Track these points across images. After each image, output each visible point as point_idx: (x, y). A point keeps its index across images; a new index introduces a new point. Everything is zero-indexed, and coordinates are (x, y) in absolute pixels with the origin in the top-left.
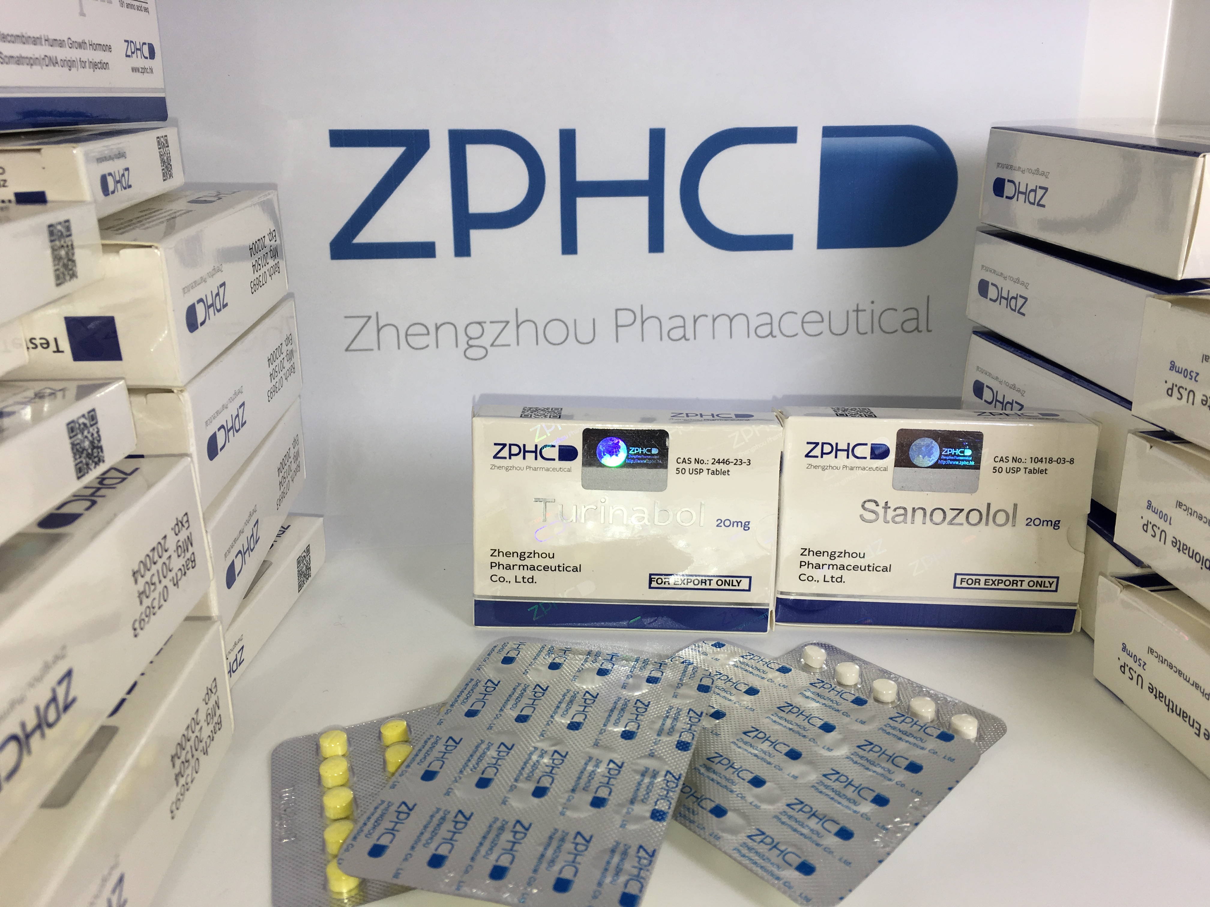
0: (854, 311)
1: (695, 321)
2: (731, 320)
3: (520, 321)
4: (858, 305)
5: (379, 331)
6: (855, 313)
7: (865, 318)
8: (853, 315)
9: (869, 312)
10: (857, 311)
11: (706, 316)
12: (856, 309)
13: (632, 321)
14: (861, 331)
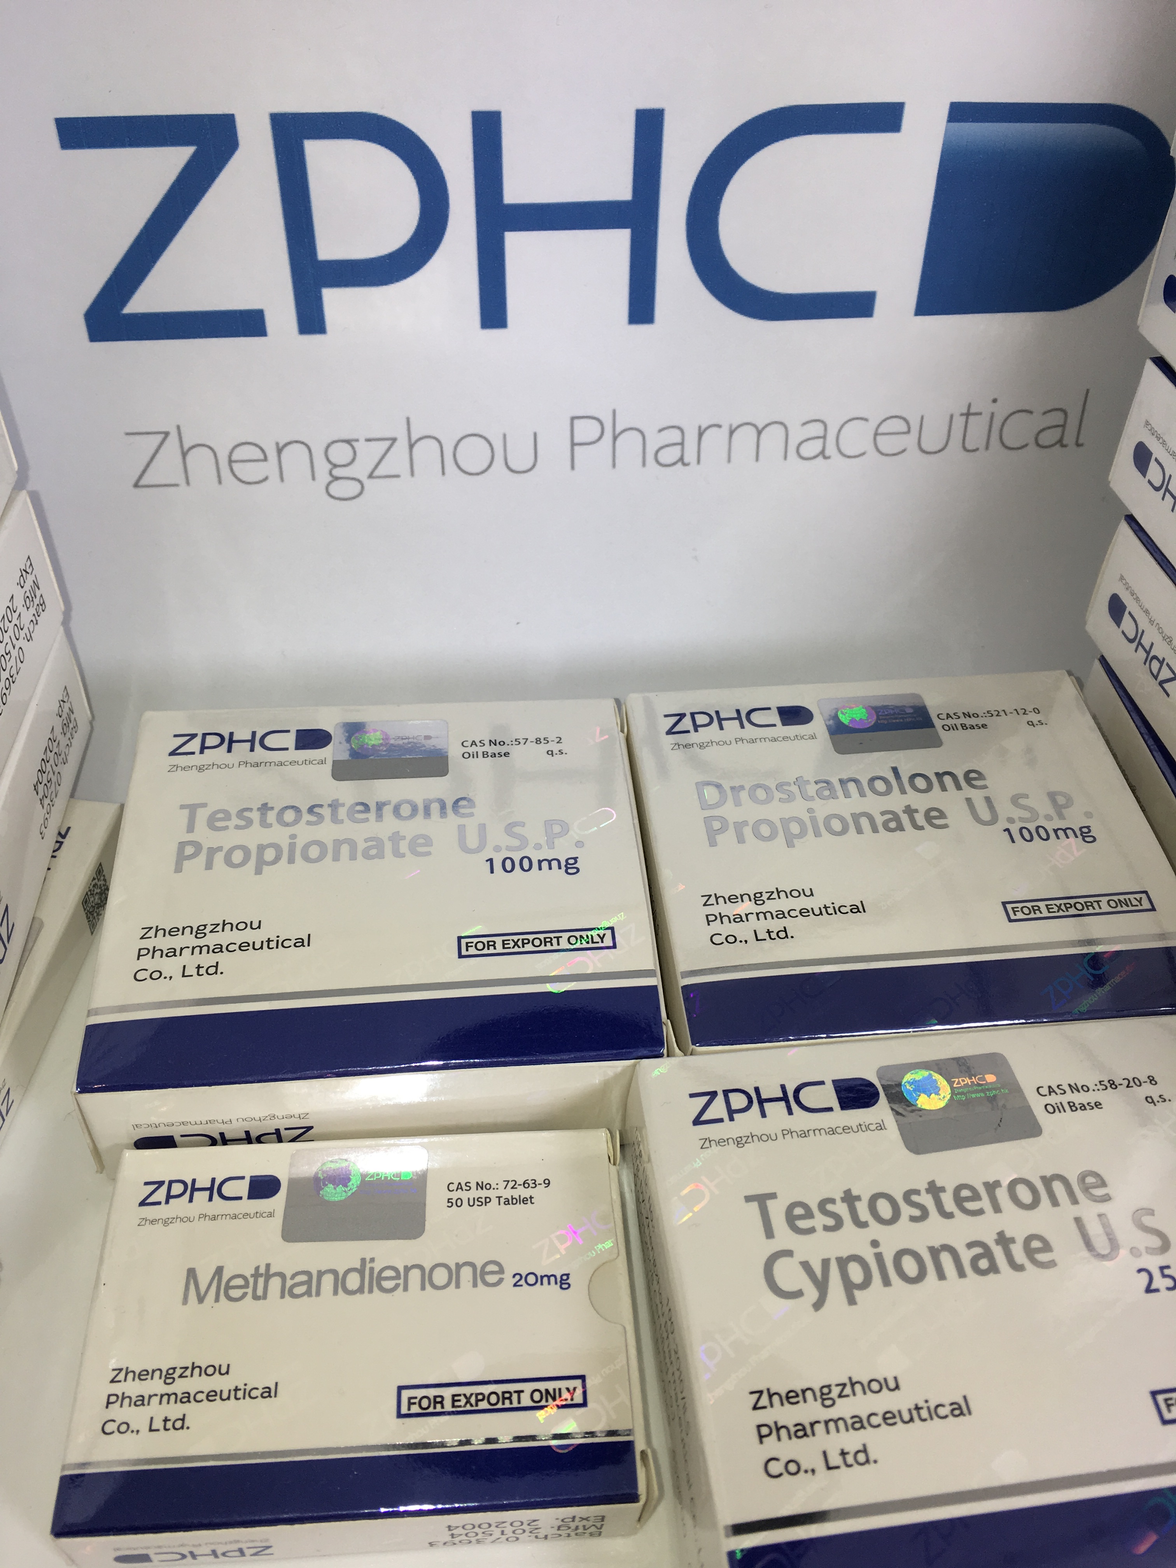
0: (962, 415)
1: (701, 435)
2: (759, 433)
3: (414, 438)
4: (969, 406)
5: (184, 454)
6: (964, 418)
7: (977, 427)
8: (959, 422)
9: (986, 418)
10: (968, 414)
11: (719, 426)
12: (965, 411)
13: (598, 435)
14: (969, 446)
